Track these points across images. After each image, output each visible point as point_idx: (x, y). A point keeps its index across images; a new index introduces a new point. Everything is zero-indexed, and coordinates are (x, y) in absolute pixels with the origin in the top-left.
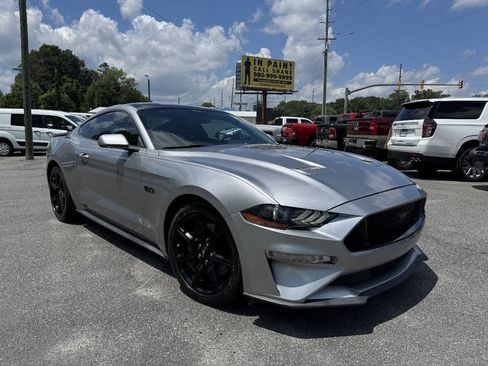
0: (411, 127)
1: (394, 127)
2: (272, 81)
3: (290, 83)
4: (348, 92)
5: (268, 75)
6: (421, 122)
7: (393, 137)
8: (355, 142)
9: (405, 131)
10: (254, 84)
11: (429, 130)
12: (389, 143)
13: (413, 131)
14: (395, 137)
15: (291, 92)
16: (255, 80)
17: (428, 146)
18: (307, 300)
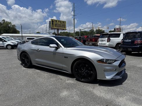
0: (104, 40)
1: (99, 40)
2: (60, 27)
3: (65, 27)
4: (80, 30)
5: (59, 25)
6: (107, 38)
7: (99, 42)
8: (89, 44)
9: (102, 41)
10: (55, 27)
11: (109, 40)
12: (98, 44)
13: (105, 41)
14: (100, 42)
15: (65, 30)
16: (55, 26)
17: (109, 44)
18: (112, 79)
